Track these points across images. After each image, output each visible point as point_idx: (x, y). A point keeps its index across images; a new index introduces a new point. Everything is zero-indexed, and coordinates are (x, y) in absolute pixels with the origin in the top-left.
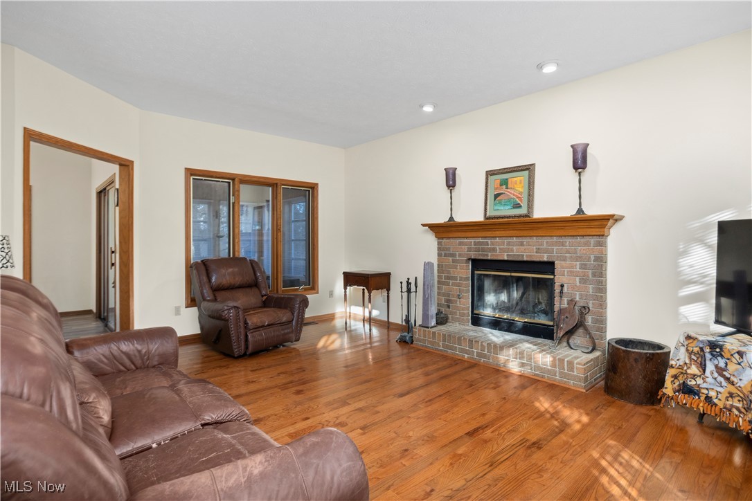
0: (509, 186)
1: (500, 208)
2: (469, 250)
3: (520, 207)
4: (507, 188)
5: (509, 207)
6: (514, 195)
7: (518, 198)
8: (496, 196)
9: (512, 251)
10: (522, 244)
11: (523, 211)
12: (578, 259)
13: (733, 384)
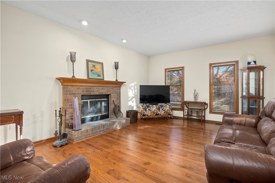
0: (96, 68)
1: (93, 75)
2: (83, 91)
3: (100, 76)
4: (95, 68)
5: (96, 76)
6: (98, 71)
7: (99, 73)
8: (92, 71)
9: (100, 91)
10: (103, 89)
11: (101, 78)
12: (116, 93)
13: (151, 111)
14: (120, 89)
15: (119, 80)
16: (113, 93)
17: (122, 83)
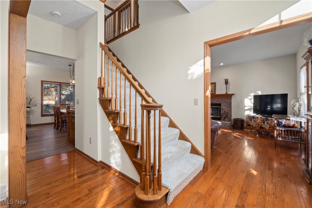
12: (226, 103)
13: (256, 122)
14: (231, 100)
15: (229, 93)
16: (223, 103)
17: (232, 95)
